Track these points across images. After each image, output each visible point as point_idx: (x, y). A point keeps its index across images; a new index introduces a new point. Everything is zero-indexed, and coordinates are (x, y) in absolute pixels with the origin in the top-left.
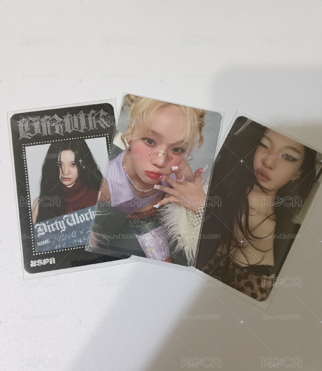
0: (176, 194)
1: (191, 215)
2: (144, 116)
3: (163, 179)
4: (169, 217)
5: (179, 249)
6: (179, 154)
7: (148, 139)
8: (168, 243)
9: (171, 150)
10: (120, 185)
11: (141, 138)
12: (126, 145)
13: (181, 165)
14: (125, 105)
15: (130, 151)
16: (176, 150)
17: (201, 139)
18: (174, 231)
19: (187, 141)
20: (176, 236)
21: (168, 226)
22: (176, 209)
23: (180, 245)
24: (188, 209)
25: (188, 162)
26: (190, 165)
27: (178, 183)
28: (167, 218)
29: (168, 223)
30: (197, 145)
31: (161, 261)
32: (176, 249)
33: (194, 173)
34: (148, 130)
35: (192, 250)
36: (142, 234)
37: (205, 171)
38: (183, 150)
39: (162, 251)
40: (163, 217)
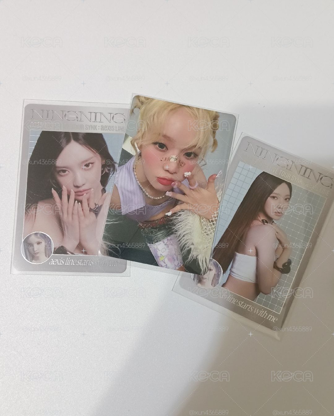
0: (189, 201)
1: (204, 223)
2: (154, 119)
3: (175, 185)
4: (182, 225)
5: (193, 257)
6: (191, 159)
8: (181, 252)
9: (184, 155)
10: (131, 192)
11: (152, 142)
12: (136, 150)
13: (194, 171)
14: (135, 107)
15: (141, 156)
17: (215, 143)
18: (187, 240)
19: (200, 146)
20: (189, 245)
21: (180, 234)
22: (189, 217)
23: (193, 254)
24: (202, 216)
27: (191, 190)
29: (181, 231)
30: (211, 149)
32: (189, 258)
33: (207, 179)
34: (160, 134)
35: (206, 259)
36: (154, 242)
38: (196, 155)
39: (175, 260)
40: (176, 225)
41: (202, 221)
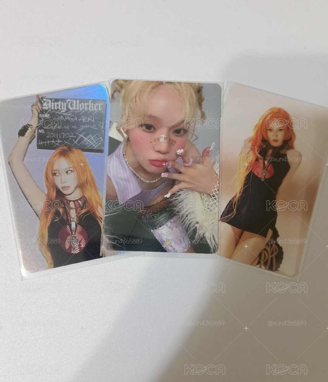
0: (186, 179)
1: (206, 199)
2: (137, 100)
3: (170, 165)
4: (183, 205)
5: (200, 236)
6: (182, 136)
7: (146, 125)
8: (187, 233)
9: (173, 133)
10: (125, 180)
12: (123, 136)
14: (115, 92)
15: (129, 140)
16: (178, 132)
18: (191, 219)
20: (194, 223)
21: (183, 214)
22: (188, 196)
23: (200, 232)
24: (202, 192)
25: (194, 143)
26: (196, 146)
27: (187, 167)
28: (181, 206)
29: (183, 211)
31: (183, 252)
32: (196, 238)
33: (201, 153)
34: (145, 115)
35: (213, 236)
36: (157, 228)
37: (213, 149)
38: (186, 130)
39: (181, 243)
40: (176, 206)
41: (203, 197)
